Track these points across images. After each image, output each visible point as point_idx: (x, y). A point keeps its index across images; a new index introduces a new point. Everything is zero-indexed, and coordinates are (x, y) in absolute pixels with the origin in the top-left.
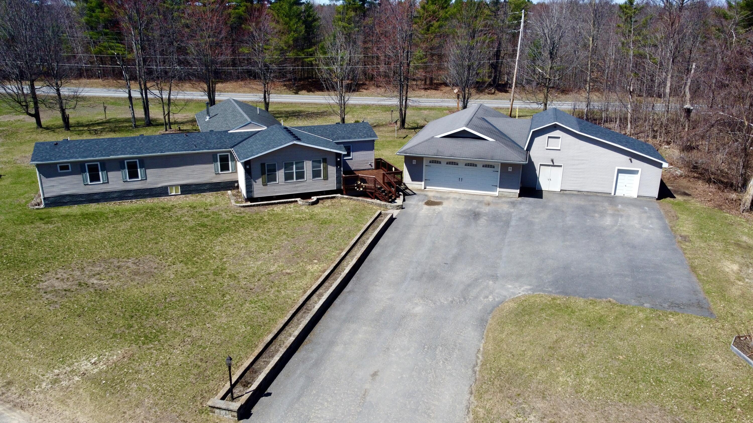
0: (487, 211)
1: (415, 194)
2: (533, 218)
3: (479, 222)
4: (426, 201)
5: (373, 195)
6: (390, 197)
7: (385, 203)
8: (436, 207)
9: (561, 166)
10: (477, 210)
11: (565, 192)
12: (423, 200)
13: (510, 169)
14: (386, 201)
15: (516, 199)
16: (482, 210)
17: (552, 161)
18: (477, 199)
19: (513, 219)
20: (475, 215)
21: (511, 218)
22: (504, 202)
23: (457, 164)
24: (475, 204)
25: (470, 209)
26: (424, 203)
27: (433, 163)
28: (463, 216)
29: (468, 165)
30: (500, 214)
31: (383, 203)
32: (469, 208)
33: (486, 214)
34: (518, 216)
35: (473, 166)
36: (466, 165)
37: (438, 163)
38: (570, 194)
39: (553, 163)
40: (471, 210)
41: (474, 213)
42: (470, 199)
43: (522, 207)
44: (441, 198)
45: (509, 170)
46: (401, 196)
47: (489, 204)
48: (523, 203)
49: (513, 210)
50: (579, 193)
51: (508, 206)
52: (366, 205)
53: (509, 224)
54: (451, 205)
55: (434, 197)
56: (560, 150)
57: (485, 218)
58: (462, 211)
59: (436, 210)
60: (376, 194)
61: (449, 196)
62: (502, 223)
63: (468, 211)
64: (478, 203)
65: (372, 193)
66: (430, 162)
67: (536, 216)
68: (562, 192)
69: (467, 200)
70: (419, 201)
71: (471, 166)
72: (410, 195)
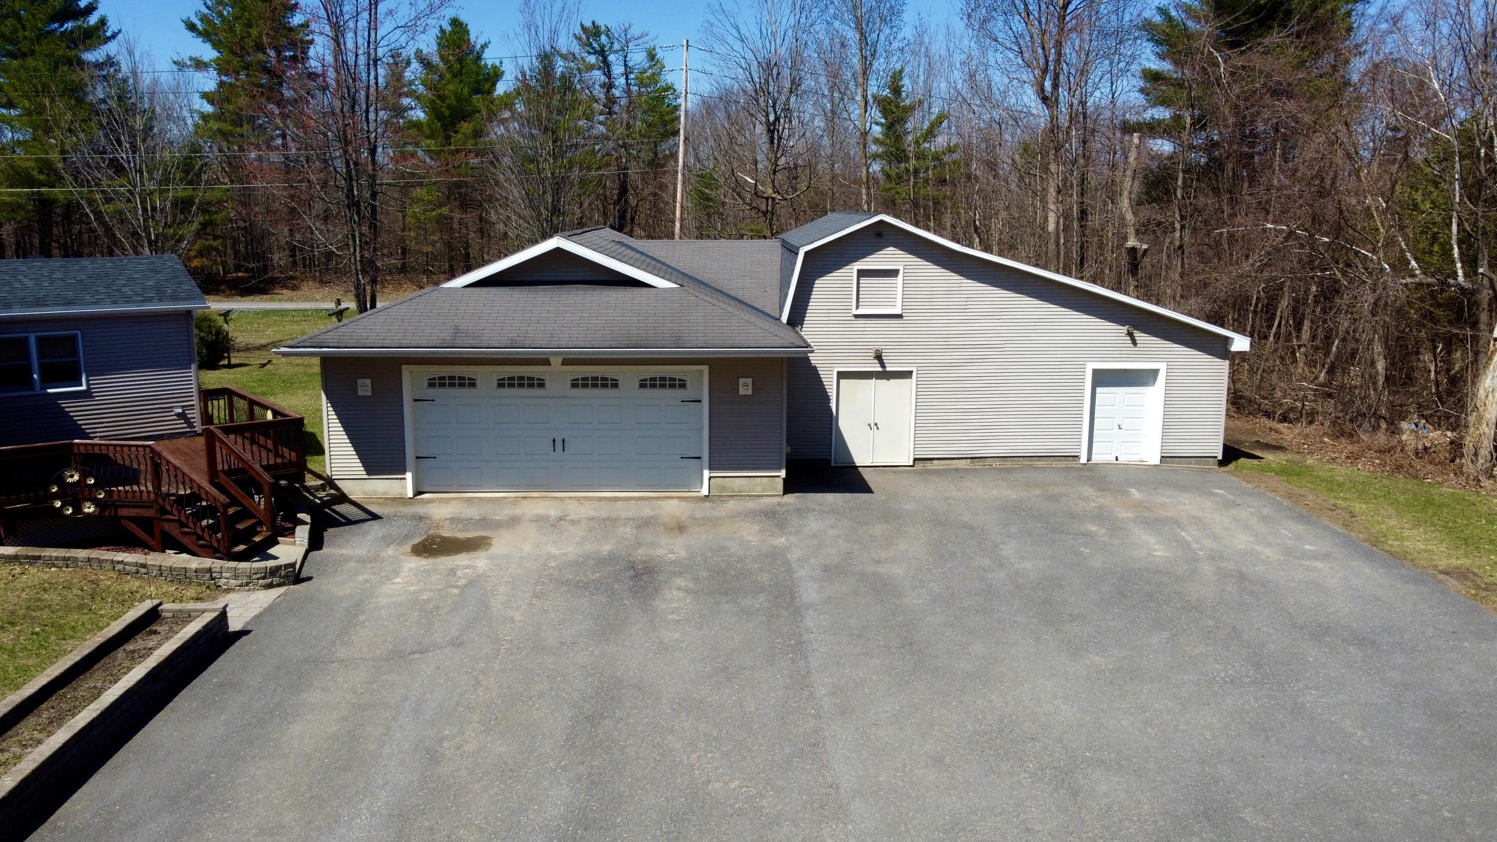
0: (682, 553)
1: (375, 517)
2: (878, 562)
3: (658, 604)
4: (417, 541)
5: (151, 534)
6: (246, 536)
7: (208, 562)
8: (461, 560)
9: (907, 375)
10: (641, 553)
11: (929, 466)
12: (407, 537)
13: (745, 387)
14: (213, 552)
15: (778, 499)
16: (660, 552)
17: (879, 357)
18: (630, 514)
19: (801, 573)
20: (637, 576)
21: (790, 571)
22: (737, 516)
23: (542, 385)
24: (628, 531)
25: (611, 552)
26: (408, 548)
27: (442, 385)
28: (582, 587)
29: (585, 386)
30: (740, 560)
31: (193, 563)
32: (606, 548)
33: (682, 568)
34: (813, 561)
35: (604, 386)
36: (574, 385)
37: (462, 385)
38: (948, 471)
39: (883, 365)
40: (612, 558)
41: (632, 566)
42: (604, 514)
43: (813, 524)
44: (484, 522)
45: (742, 392)
46: (299, 529)
47: (681, 528)
48: (810, 510)
49: (783, 540)
50: (977, 465)
51: (756, 528)
52: (106, 579)
53: (793, 598)
54: (527, 547)
55: (453, 520)
56: (899, 316)
57: (680, 582)
58: (577, 564)
59: (459, 573)
60: (166, 526)
61: (517, 511)
62: (762, 598)
63: (601, 562)
64: (638, 527)
65: (145, 523)
66: (431, 385)
67: (883, 555)
68: (919, 466)
69: (591, 519)
70: (388, 540)
71: (595, 386)
72: (350, 522)
